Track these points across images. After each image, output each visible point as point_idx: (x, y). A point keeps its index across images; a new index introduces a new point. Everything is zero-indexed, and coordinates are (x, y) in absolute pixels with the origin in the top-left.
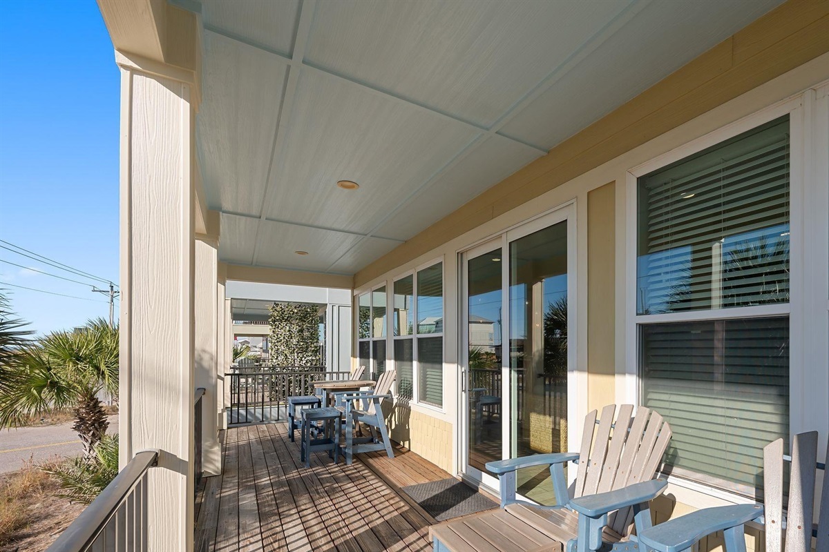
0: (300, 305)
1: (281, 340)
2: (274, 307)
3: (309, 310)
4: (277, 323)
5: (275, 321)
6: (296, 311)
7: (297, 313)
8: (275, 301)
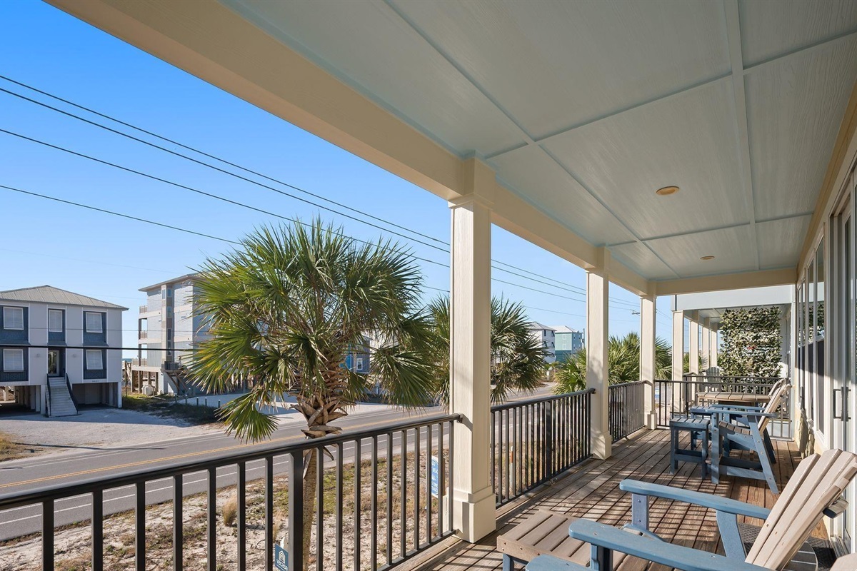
0: (755, 309)
1: (733, 349)
2: (726, 314)
3: (767, 313)
4: (729, 331)
5: (727, 329)
6: (750, 316)
7: (751, 318)
8: (726, 308)
